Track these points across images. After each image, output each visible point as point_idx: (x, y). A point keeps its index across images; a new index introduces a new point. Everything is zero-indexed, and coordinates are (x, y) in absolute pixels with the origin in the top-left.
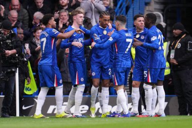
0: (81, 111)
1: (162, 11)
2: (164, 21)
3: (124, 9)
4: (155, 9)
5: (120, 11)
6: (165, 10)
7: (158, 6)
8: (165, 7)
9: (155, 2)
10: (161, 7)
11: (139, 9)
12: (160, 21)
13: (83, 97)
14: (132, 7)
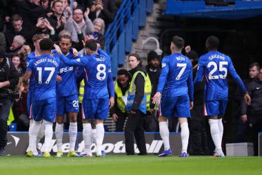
0: (66, 149)
1: (158, 36)
2: (160, 48)
3: (115, 34)
4: (150, 34)
5: (110, 35)
6: (162, 36)
7: (153, 31)
8: (161, 32)
9: (150, 26)
10: (157, 31)
11: (132, 34)
12: (156, 48)
13: (64, 134)
14: (124, 31)
